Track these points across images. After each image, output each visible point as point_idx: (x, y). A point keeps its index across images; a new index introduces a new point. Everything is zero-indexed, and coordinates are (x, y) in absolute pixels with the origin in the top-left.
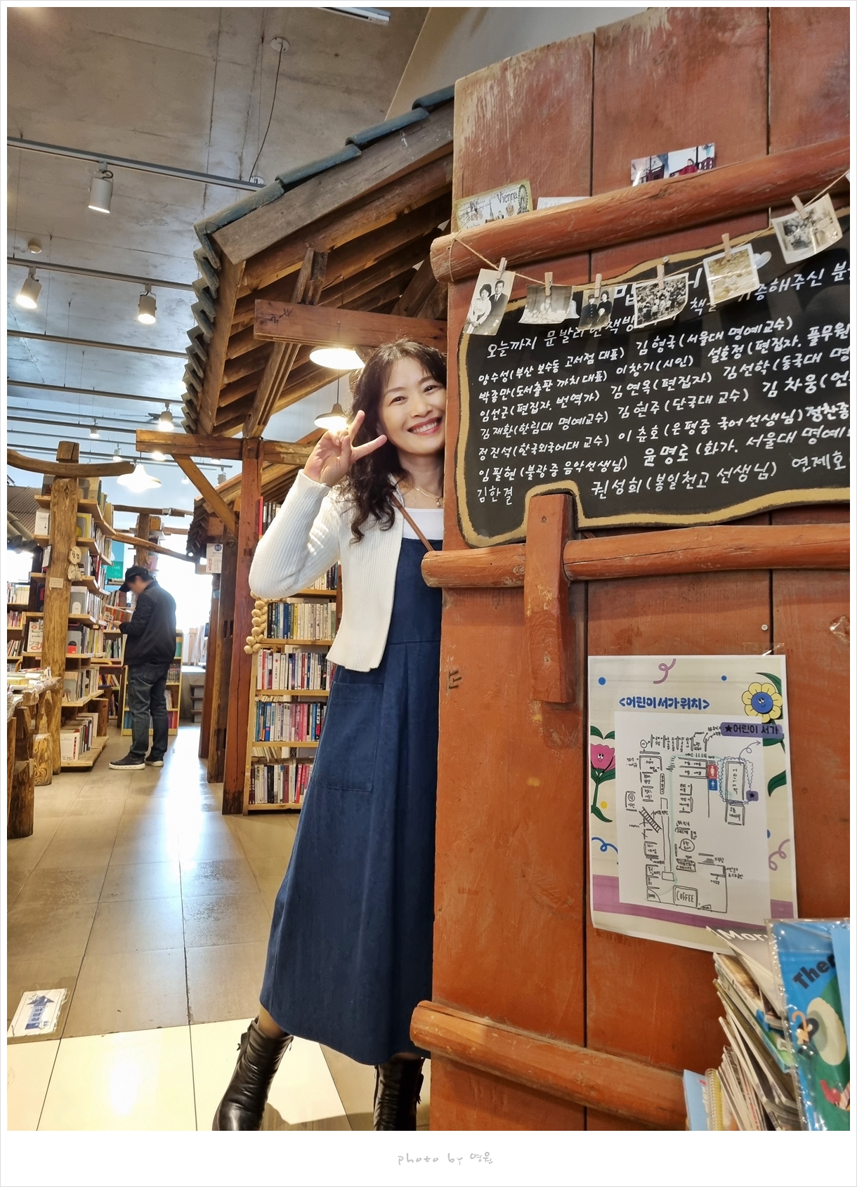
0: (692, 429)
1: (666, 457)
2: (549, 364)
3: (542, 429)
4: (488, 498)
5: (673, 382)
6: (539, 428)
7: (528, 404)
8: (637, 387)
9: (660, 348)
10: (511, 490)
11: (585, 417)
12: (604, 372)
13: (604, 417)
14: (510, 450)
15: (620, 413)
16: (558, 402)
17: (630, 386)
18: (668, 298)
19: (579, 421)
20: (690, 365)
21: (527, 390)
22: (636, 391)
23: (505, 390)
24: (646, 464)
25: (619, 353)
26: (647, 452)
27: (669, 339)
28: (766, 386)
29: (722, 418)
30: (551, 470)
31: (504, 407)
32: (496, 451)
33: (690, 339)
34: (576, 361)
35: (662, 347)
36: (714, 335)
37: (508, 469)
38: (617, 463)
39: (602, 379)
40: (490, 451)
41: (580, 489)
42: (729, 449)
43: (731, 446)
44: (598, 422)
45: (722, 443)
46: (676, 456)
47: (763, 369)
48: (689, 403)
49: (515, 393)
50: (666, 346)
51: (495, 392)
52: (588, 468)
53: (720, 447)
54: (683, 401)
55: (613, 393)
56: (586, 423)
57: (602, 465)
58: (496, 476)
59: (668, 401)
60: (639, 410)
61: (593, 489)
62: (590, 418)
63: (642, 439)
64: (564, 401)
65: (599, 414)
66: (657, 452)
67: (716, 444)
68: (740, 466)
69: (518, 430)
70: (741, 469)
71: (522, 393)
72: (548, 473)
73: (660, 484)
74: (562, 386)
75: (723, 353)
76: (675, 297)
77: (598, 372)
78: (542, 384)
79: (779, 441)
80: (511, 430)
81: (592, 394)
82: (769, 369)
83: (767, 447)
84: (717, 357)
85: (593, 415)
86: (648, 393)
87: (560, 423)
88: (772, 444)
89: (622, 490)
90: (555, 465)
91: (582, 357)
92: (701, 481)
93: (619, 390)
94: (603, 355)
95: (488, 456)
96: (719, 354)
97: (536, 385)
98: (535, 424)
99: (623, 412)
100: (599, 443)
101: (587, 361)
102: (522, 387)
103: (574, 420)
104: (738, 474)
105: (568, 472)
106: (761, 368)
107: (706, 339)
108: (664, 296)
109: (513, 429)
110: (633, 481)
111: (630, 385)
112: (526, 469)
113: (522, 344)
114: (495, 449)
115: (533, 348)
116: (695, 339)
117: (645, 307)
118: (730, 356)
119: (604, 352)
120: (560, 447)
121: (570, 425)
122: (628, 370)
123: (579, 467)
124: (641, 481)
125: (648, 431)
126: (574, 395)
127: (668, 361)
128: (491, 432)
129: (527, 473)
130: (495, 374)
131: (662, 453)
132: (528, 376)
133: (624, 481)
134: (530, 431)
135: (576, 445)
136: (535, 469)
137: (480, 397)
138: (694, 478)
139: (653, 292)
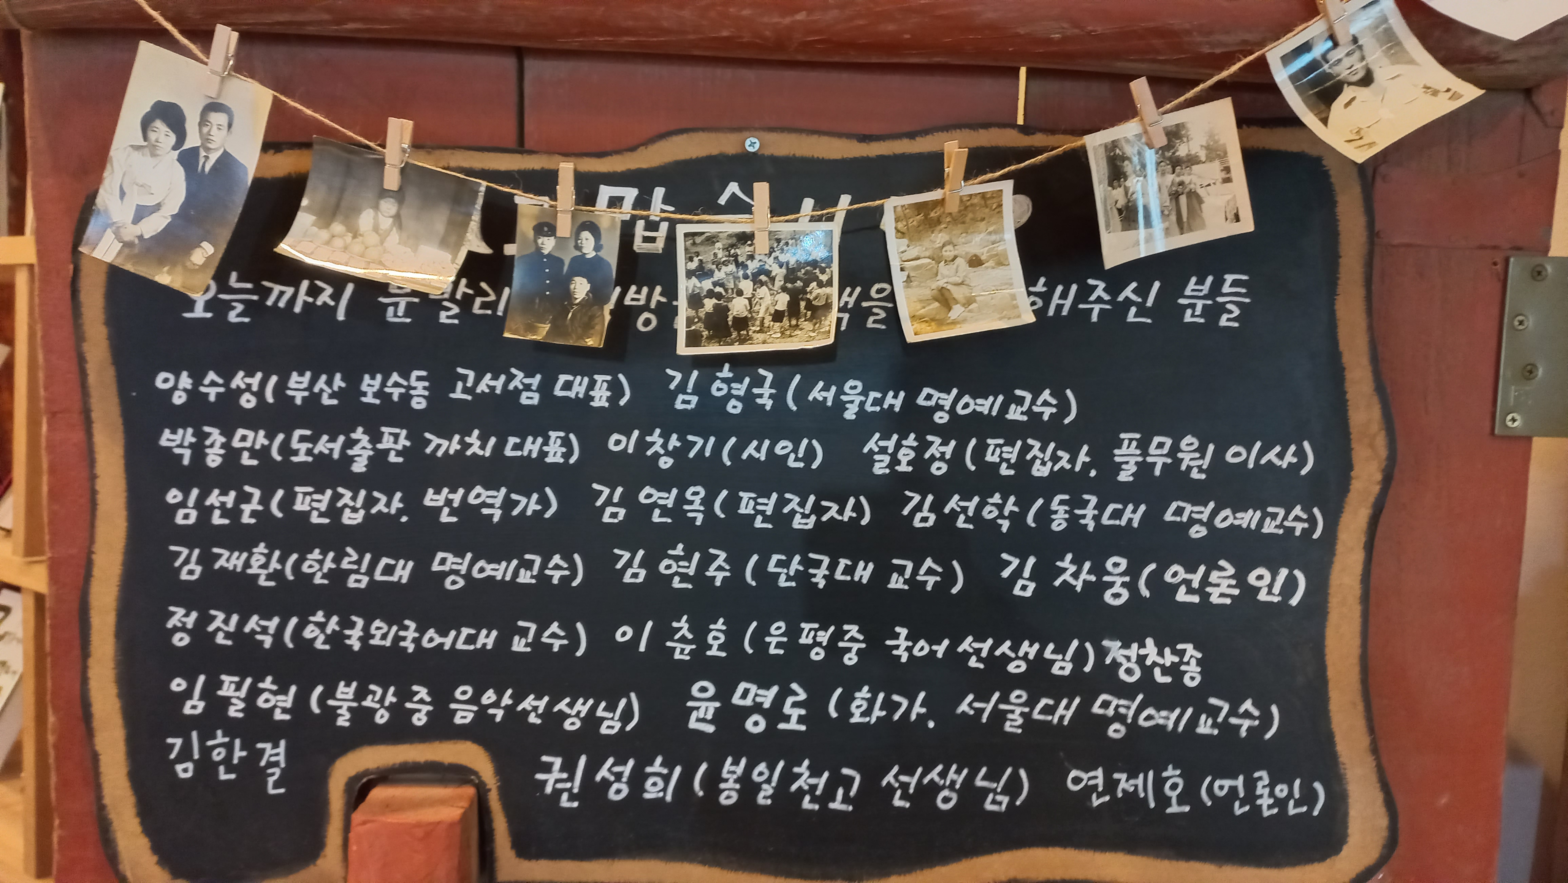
0: (819, 644)
1: (747, 712)
2: (395, 377)
3: (378, 577)
4: (205, 766)
5: (769, 505)
6: (370, 571)
7: (329, 493)
8: (669, 499)
9: (733, 402)
10: (282, 749)
11: (515, 562)
12: (572, 436)
13: (573, 568)
14: (273, 624)
15: (619, 566)
16: (427, 502)
17: (647, 494)
18: (779, 283)
19: (500, 571)
20: (814, 466)
21: (323, 446)
22: (665, 512)
23: (250, 434)
24: (693, 724)
25: (615, 388)
26: (695, 690)
27: (759, 382)
28: (1010, 563)
29: (898, 629)
30: (408, 705)
31: (247, 488)
32: (226, 622)
33: (816, 394)
34: (482, 388)
35: (738, 398)
36: (879, 395)
37: (268, 683)
38: (611, 708)
39: (567, 455)
40: (205, 619)
41: (500, 771)
42: (913, 717)
43: (918, 709)
44: (555, 581)
45: (896, 698)
46: (775, 714)
47: (1001, 516)
48: (811, 571)
49: (286, 449)
50: (748, 399)
51: (216, 436)
52: (526, 713)
53: (890, 706)
54: (796, 564)
55: (599, 503)
56: (519, 580)
57: (567, 710)
58: (227, 701)
59: (755, 558)
60: (674, 569)
61: (540, 776)
62: (529, 565)
63: (682, 652)
64: (448, 503)
65: (557, 559)
66: (724, 694)
67: (881, 696)
68: (940, 768)
69: (297, 567)
70: (943, 775)
71: (309, 452)
72: (400, 713)
73: (730, 784)
74: (440, 454)
75: (903, 451)
76: (799, 284)
77: (553, 434)
78: (375, 438)
79: (1036, 715)
80: (274, 565)
81: (535, 496)
82: (1017, 519)
83: (1008, 727)
84: (887, 459)
85: (538, 560)
86: (698, 523)
87: (436, 567)
88: (1020, 721)
89: (625, 791)
90: (422, 692)
91: (503, 378)
92: (840, 792)
93: (616, 499)
94: (568, 386)
95: (199, 632)
96: (890, 451)
97: (354, 436)
98: (355, 557)
99: (629, 564)
100: (557, 644)
101: (517, 392)
102: (308, 432)
103: (481, 563)
104: (934, 788)
105: (464, 716)
106: (996, 513)
107: (857, 403)
108: (768, 273)
109: (282, 560)
110: (657, 766)
111: (648, 490)
112: (329, 693)
113: (302, 297)
114: (221, 616)
115: (341, 316)
116: (830, 395)
117: (711, 294)
118: (920, 463)
119: (570, 378)
120: (438, 640)
121: (468, 576)
122: (643, 445)
123: (496, 705)
124: (678, 770)
125: (700, 632)
126: (478, 489)
127: (755, 443)
128: (207, 560)
129: (331, 702)
130: (212, 376)
131: (736, 700)
132: (326, 401)
133: (631, 763)
134: (338, 576)
135: (487, 639)
136: (360, 695)
137: (163, 442)
138: (822, 782)
139: (736, 256)
